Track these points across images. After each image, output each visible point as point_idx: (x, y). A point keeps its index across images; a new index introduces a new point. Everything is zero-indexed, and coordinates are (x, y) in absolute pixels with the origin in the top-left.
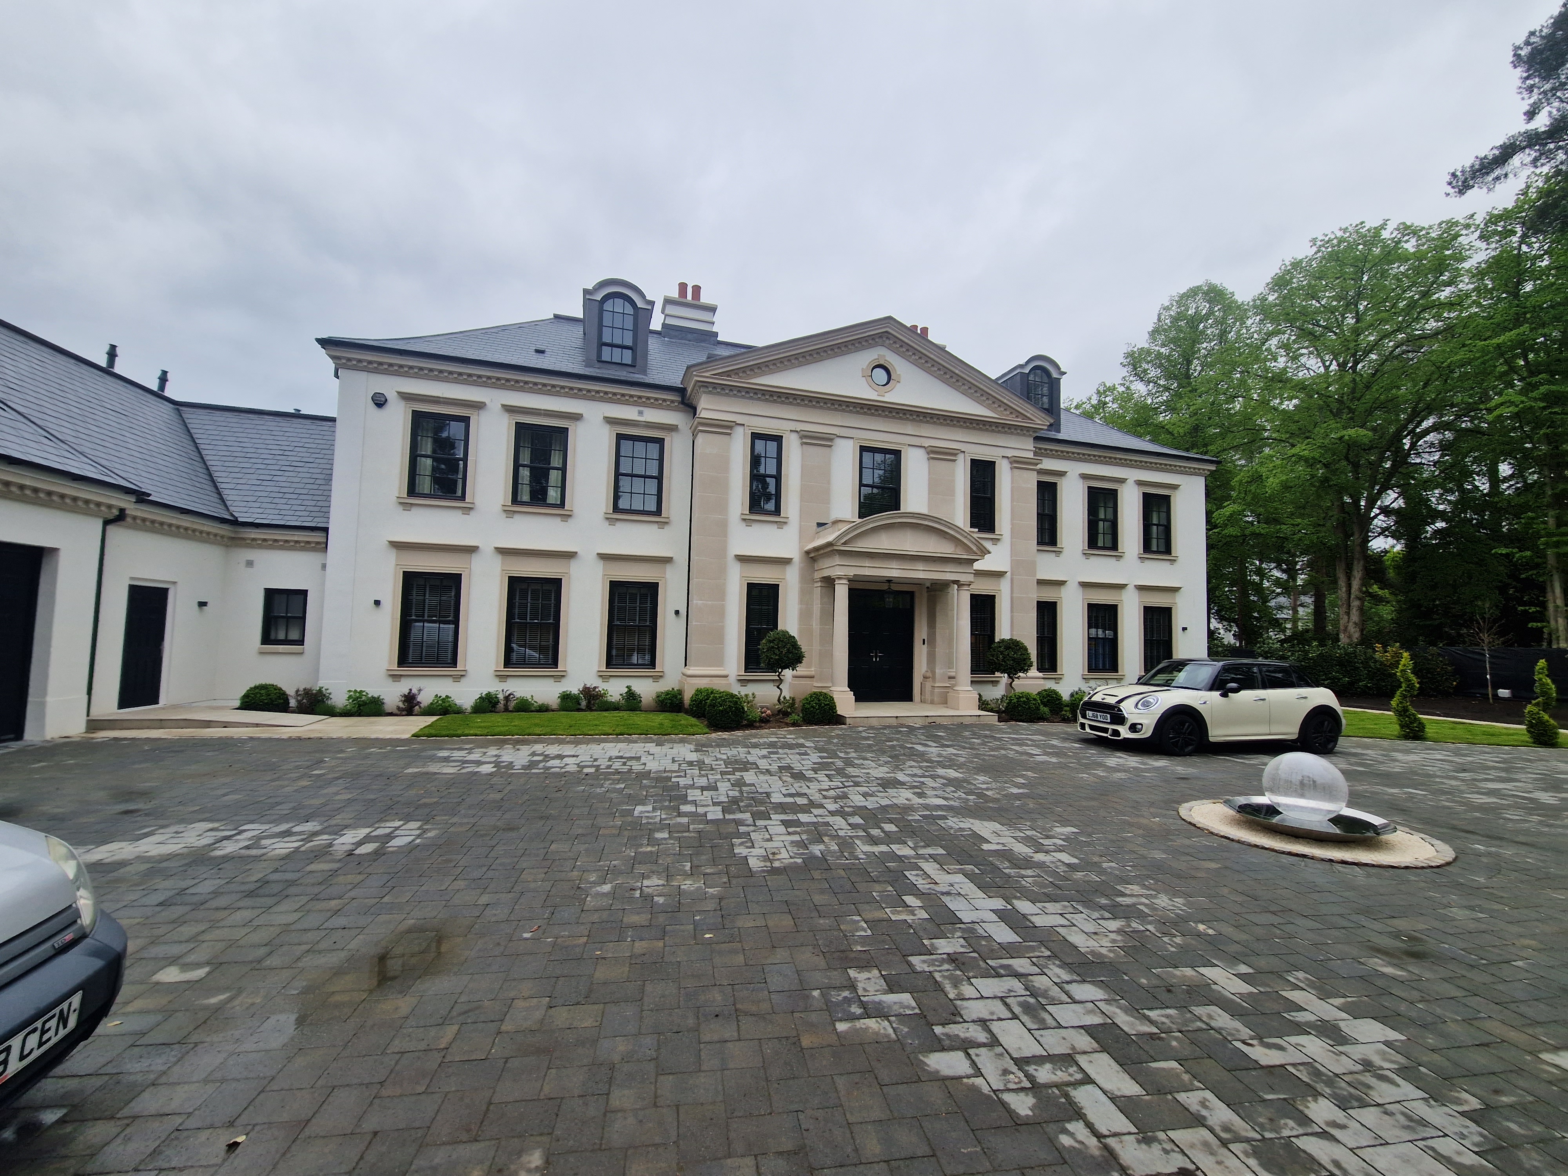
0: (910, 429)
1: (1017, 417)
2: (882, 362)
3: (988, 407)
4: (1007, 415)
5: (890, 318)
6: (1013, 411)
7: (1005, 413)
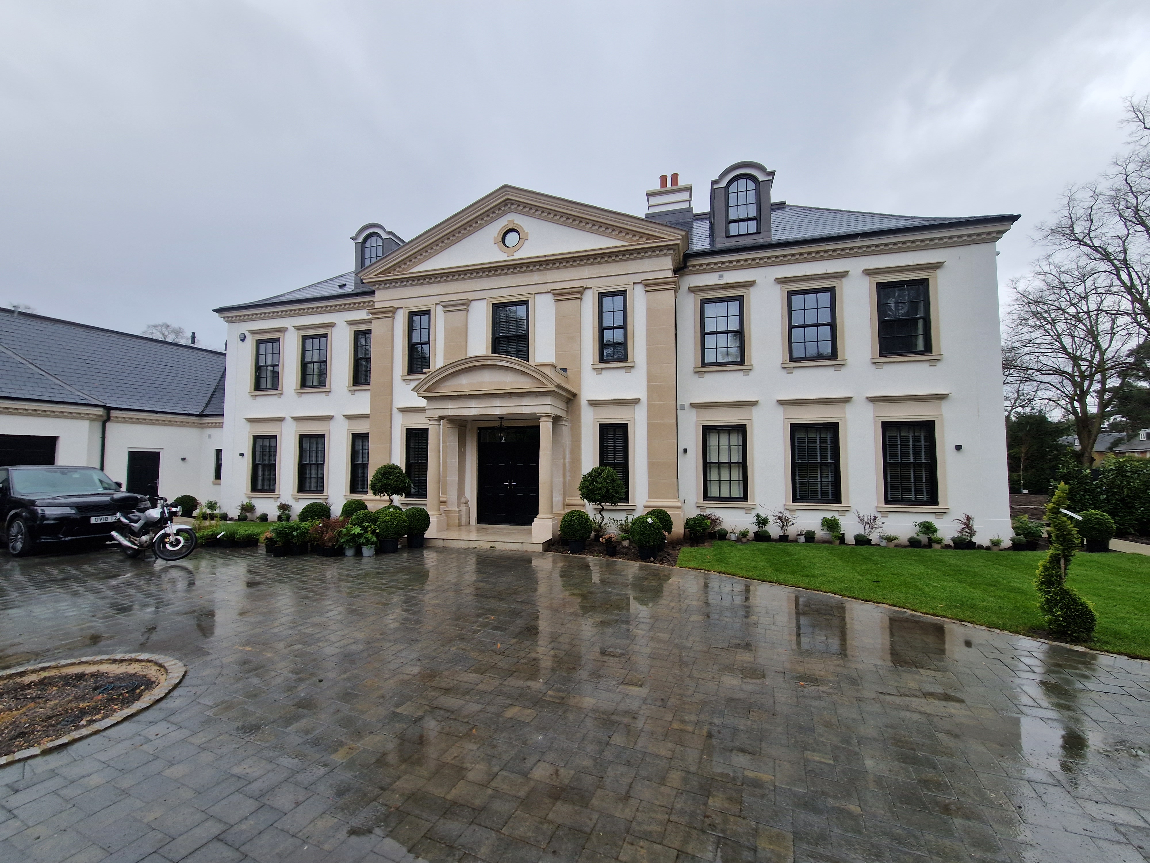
0: (536, 277)
1: (648, 239)
2: (511, 227)
3: (617, 238)
4: (638, 241)
5: (505, 186)
6: (642, 235)
7: (634, 238)
